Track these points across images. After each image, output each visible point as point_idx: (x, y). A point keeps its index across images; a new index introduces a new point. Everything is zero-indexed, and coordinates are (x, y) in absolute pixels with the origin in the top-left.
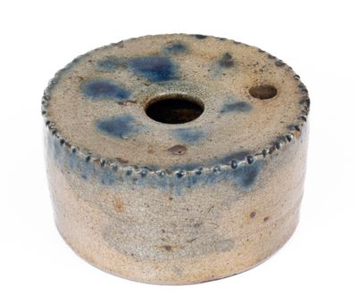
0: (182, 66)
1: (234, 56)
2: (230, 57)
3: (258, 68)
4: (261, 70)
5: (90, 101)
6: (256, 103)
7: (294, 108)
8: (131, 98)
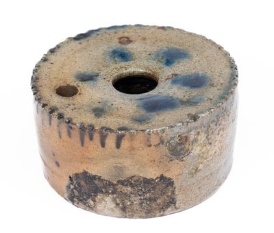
0: (135, 107)
1: (93, 115)
2: (96, 115)
3: (72, 107)
4: (69, 105)
5: (200, 73)
6: (72, 82)
7: (42, 74)
8: (170, 81)
